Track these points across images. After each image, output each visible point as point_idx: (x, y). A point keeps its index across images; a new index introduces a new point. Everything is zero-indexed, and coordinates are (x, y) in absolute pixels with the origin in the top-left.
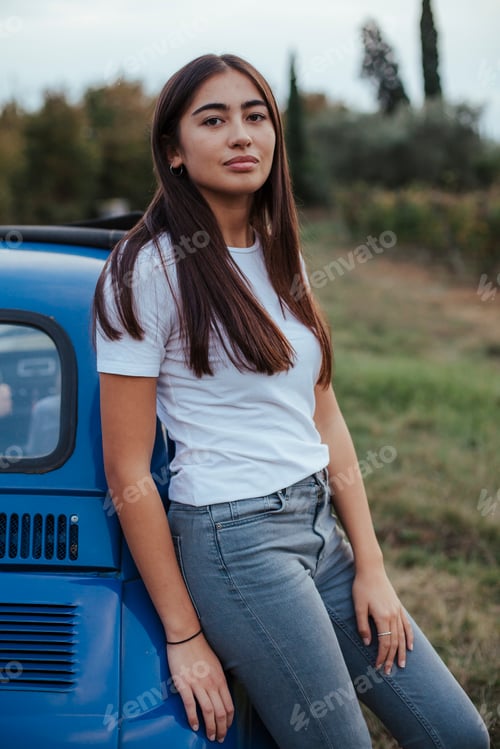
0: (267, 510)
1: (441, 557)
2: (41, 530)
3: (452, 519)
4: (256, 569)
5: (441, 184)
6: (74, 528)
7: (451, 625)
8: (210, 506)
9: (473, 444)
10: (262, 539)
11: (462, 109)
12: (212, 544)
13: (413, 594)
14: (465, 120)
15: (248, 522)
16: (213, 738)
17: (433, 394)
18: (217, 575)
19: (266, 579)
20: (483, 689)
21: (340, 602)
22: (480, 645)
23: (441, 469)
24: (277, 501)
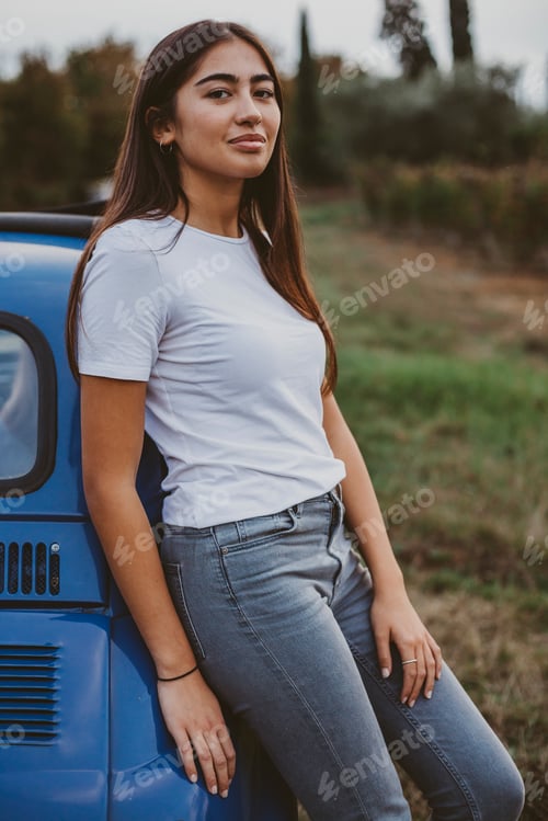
0: (279, 531)
1: (474, 581)
2: (17, 560)
3: (486, 537)
4: (269, 597)
5: (472, 158)
6: (55, 558)
7: (485, 657)
8: (213, 527)
9: (510, 452)
10: (274, 563)
11: (496, 72)
12: (218, 570)
13: (443, 623)
14: (499, 84)
15: (258, 545)
16: (214, 790)
17: (464, 395)
18: (224, 606)
19: (279, 608)
20: (522, 729)
21: (360, 633)
22: (518, 679)
23: (474, 480)
24: (288, 519)
